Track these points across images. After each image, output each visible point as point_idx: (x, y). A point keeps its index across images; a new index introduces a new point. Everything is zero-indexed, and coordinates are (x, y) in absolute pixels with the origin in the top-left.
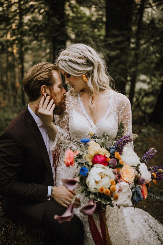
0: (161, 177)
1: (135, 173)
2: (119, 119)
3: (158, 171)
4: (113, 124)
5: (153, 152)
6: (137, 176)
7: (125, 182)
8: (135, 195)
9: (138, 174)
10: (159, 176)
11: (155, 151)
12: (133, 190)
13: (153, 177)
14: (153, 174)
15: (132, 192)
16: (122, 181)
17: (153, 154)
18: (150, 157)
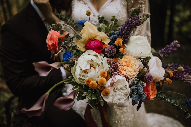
0: (180, 77)
1: (140, 66)
2: (127, 4)
3: (177, 69)
4: (119, 10)
5: (175, 47)
6: (142, 70)
7: (123, 76)
8: (135, 93)
9: (144, 68)
10: (177, 75)
11: (178, 45)
12: (133, 88)
13: (167, 75)
14: (170, 72)
15: (131, 89)
16: (119, 75)
17: (175, 49)
18: (170, 52)
